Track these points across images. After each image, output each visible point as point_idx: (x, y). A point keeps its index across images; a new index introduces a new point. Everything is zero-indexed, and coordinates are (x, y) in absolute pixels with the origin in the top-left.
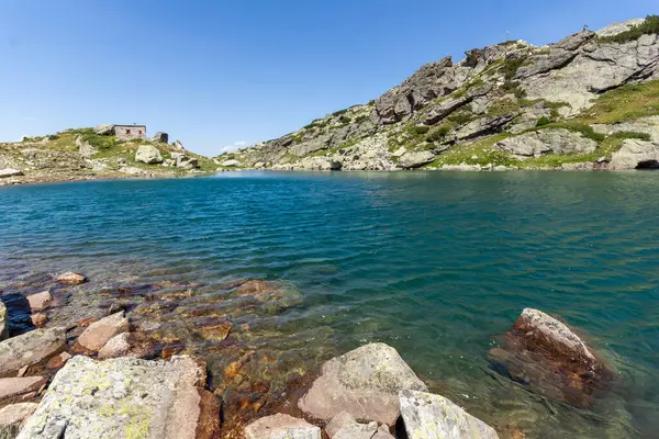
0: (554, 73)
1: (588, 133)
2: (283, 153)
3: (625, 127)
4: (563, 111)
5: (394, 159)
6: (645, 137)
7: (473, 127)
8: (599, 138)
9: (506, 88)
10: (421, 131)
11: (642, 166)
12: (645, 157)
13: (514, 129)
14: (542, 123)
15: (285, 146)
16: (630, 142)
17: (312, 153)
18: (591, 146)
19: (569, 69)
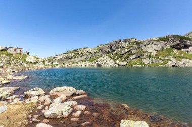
0: (147, 46)
1: (160, 59)
2: (69, 61)
3: (166, 58)
4: (152, 54)
5: (117, 63)
6: (171, 60)
7: (134, 56)
8: (163, 60)
9: (139, 48)
10: (121, 57)
11: (173, 66)
12: (173, 64)
13: (144, 57)
14: (149, 57)
15: (70, 59)
16: (169, 61)
17: (81, 61)
18: (162, 62)
19: (149, 46)
